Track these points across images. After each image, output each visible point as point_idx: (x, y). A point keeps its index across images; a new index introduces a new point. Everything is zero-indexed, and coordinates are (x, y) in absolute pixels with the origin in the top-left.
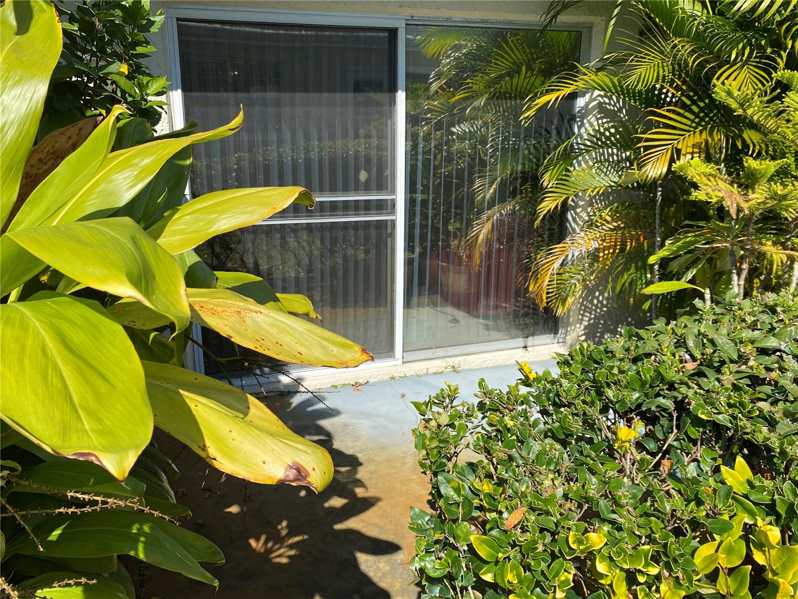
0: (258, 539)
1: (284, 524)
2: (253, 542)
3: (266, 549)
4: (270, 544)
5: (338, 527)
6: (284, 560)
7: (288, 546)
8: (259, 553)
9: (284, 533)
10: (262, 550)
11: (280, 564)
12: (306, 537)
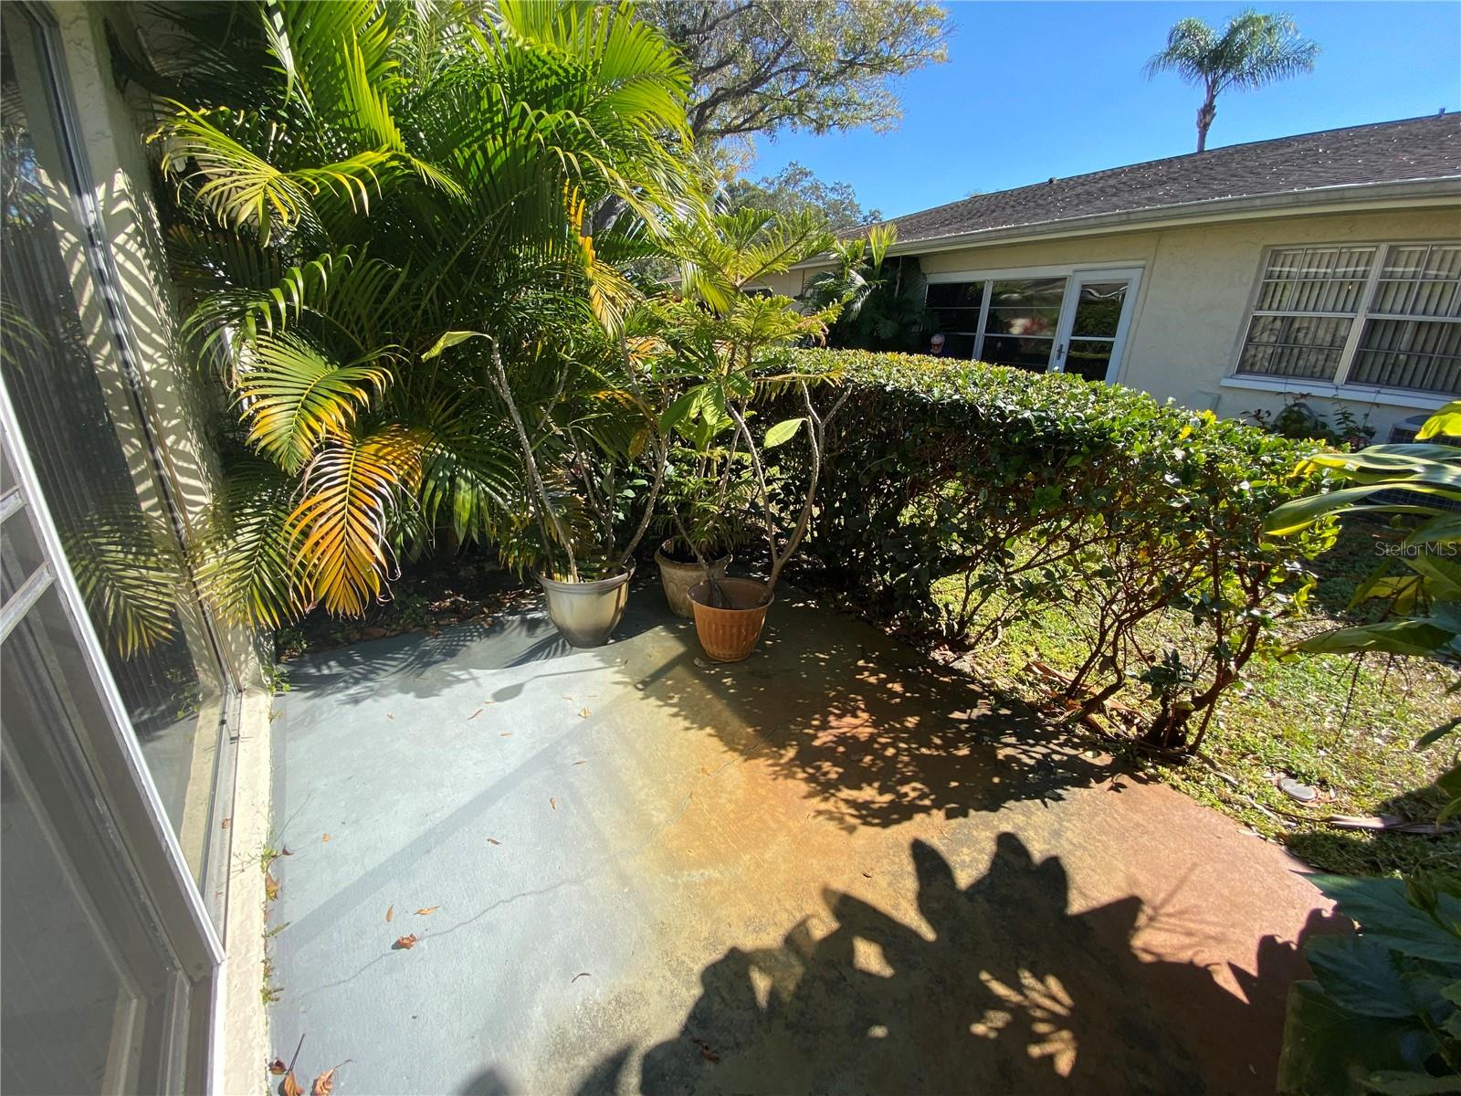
0: (1050, 1059)
1: (979, 1029)
2: (1064, 1064)
3: (1059, 1029)
4: (1042, 1028)
5: (929, 934)
6: (1053, 984)
7: (1022, 993)
8: (1076, 1038)
9: (999, 1018)
10: (1065, 1034)
11: (1067, 987)
12: (984, 976)
